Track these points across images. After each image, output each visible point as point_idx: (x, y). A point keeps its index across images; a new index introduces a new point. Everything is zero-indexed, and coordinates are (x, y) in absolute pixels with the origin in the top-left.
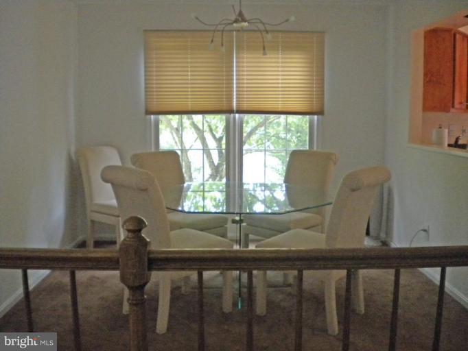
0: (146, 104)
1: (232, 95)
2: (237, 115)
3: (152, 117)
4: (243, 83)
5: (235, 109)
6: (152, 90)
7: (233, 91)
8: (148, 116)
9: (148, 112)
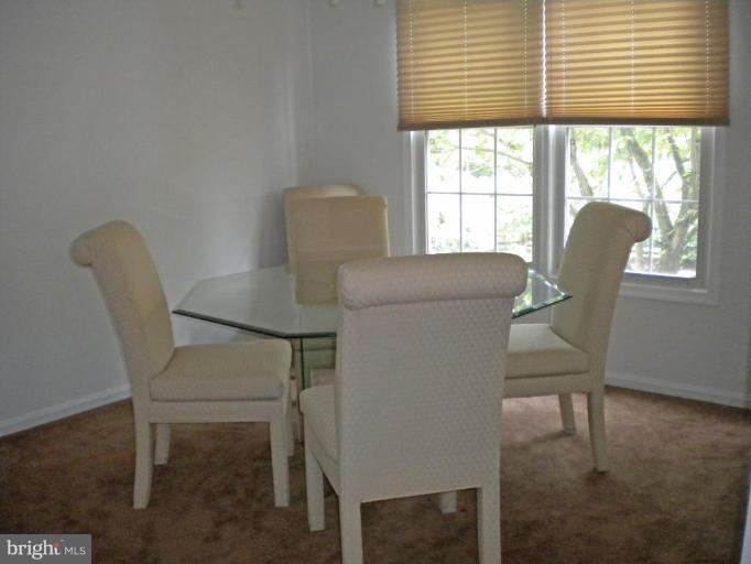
0: (400, 111)
1: (539, 86)
2: (552, 129)
3: (412, 133)
4: (560, 62)
5: (544, 114)
6: (408, 84)
7: (540, 78)
8: (405, 133)
9: (405, 126)
